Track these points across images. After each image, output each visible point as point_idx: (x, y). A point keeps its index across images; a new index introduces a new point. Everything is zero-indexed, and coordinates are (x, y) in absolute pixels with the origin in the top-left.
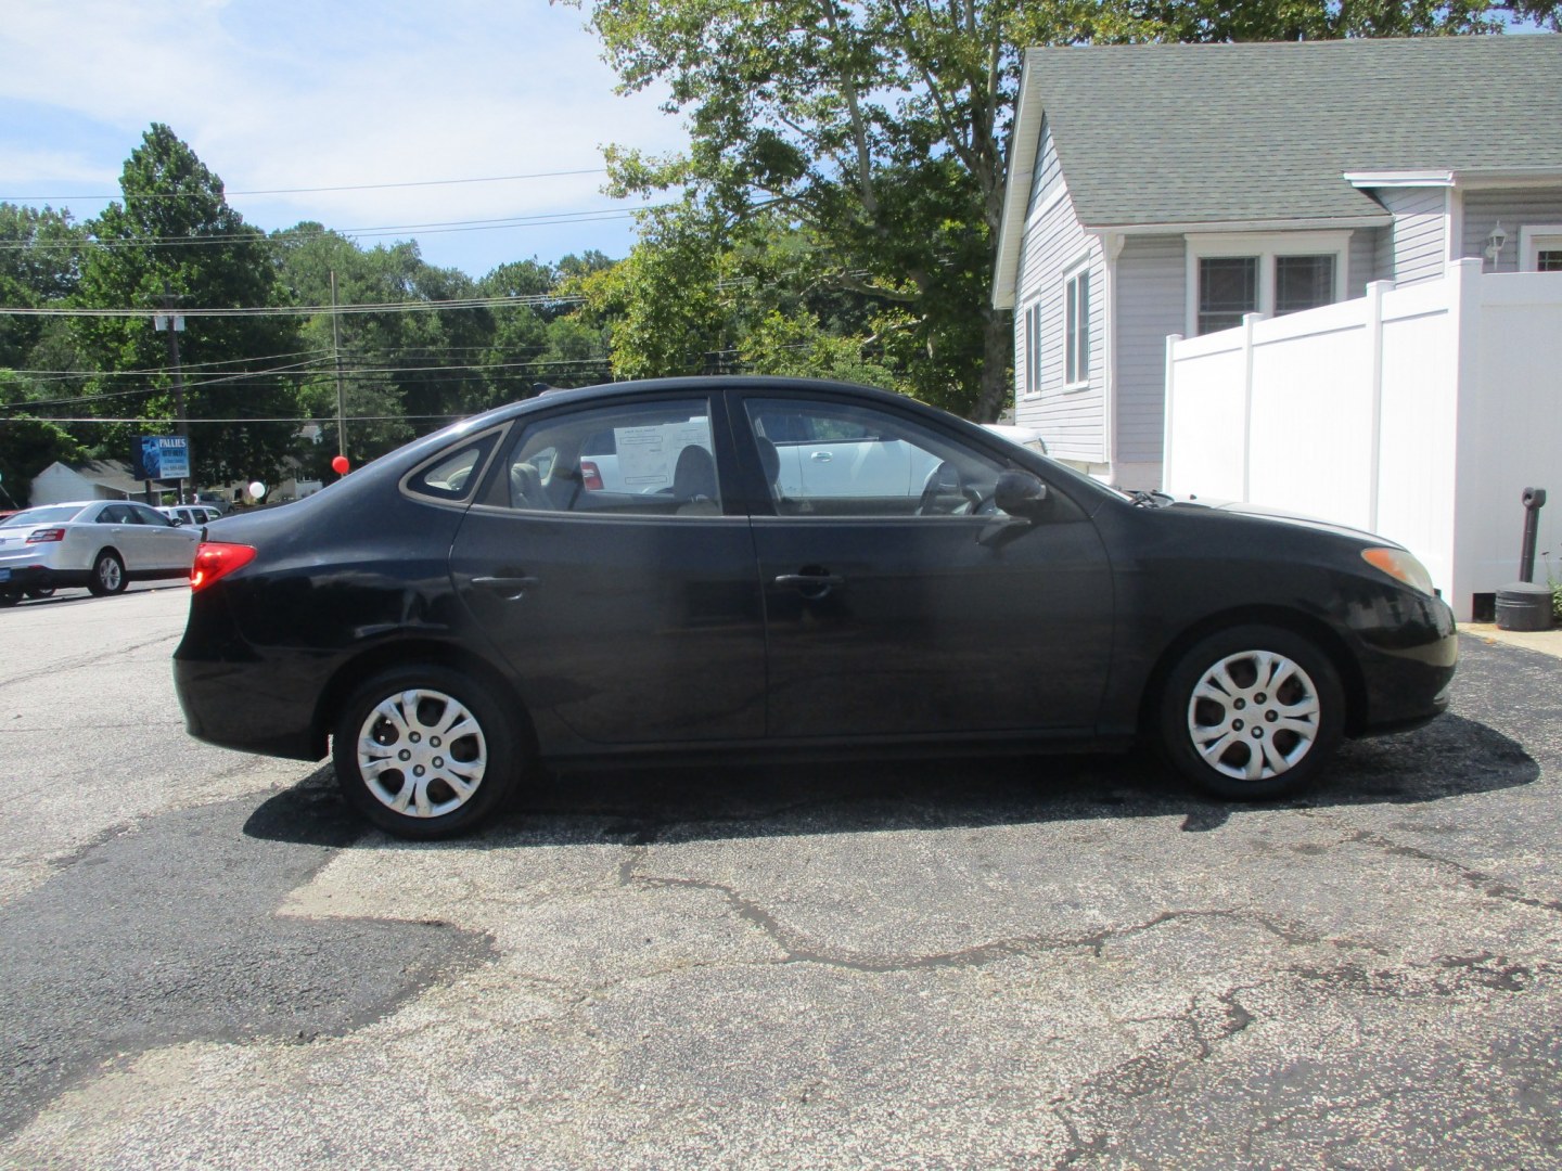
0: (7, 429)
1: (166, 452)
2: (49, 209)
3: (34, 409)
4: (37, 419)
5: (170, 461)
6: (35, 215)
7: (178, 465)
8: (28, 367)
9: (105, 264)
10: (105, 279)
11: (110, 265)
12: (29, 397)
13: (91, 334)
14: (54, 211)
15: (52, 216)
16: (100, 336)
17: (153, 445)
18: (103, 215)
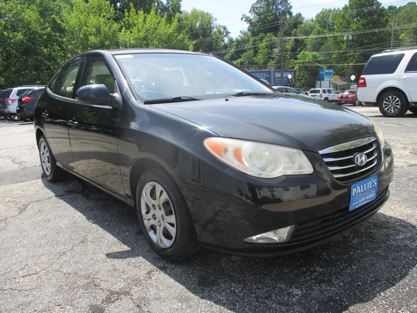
0: (312, 67)
1: (326, 73)
2: (335, 9)
3: (319, 62)
4: (320, 65)
5: (328, 76)
6: (331, 10)
7: (330, 77)
8: (320, 51)
9: (341, 22)
10: (341, 26)
11: (342, 22)
12: (319, 59)
13: (336, 42)
14: (336, 9)
15: (335, 10)
16: (338, 42)
17: (323, 72)
18: (343, 8)
